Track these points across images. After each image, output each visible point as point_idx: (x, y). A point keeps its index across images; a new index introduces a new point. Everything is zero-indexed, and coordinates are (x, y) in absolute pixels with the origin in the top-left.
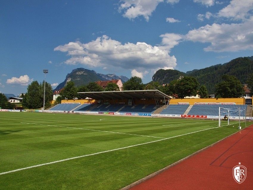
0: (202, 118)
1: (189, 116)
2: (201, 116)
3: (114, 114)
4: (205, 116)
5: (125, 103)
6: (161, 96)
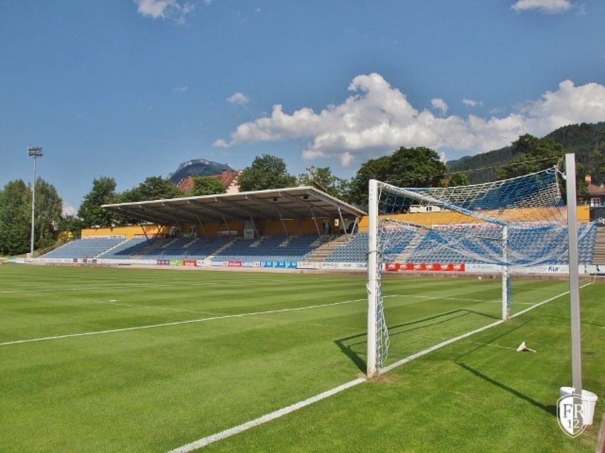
0: (450, 272)
1: (410, 267)
2: (445, 267)
3: (198, 264)
4: (458, 267)
5: (236, 232)
6: (331, 205)
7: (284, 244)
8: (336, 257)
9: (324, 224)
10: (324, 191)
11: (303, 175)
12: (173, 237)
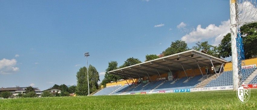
5: (165, 78)
6: (208, 59)
7: (186, 81)
8: (210, 85)
9: (206, 70)
10: (206, 53)
11: (195, 47)
12: (140, 83)
